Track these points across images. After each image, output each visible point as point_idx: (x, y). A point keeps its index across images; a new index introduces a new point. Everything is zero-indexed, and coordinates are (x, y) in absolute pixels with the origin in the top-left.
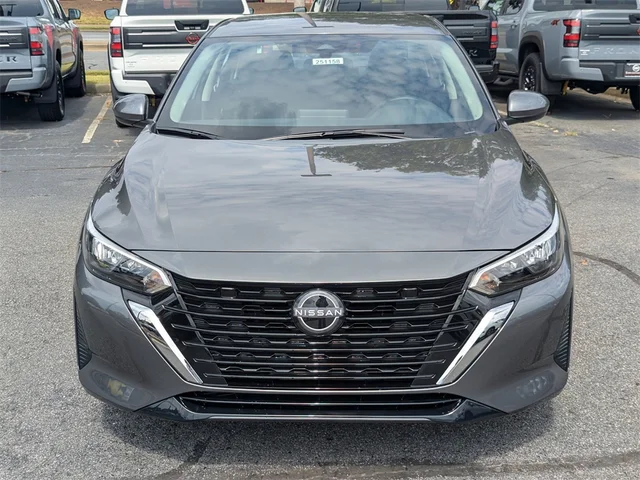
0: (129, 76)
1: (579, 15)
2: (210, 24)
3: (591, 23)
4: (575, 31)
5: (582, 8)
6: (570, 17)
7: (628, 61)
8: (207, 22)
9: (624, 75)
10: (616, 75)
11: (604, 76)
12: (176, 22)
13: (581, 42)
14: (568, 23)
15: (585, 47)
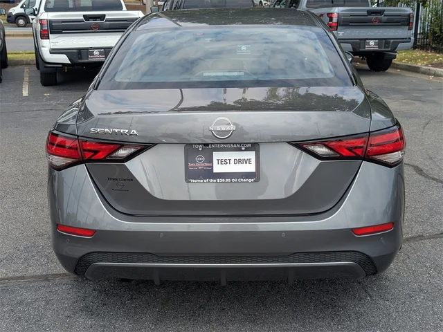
0: (53, 51)
1: (336, 11)
2: (106, 17)
3: (344, 15)
4: (335, 20)
5: (338, 6)
6: (332, 11)
7: (367, 39)
8: (104, 16)
9: (364, 48)
10: (360, 48)
11: (353, 48)
12: (84, 16)
13: (339, 27)
14: (330, 15)
15: (341, 31)
